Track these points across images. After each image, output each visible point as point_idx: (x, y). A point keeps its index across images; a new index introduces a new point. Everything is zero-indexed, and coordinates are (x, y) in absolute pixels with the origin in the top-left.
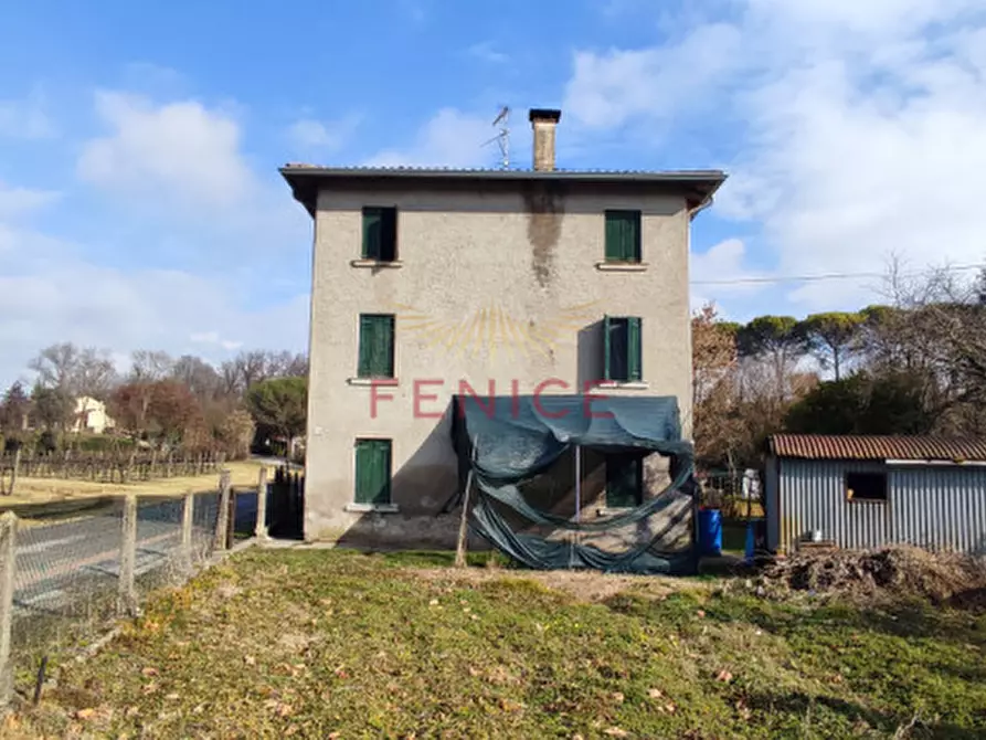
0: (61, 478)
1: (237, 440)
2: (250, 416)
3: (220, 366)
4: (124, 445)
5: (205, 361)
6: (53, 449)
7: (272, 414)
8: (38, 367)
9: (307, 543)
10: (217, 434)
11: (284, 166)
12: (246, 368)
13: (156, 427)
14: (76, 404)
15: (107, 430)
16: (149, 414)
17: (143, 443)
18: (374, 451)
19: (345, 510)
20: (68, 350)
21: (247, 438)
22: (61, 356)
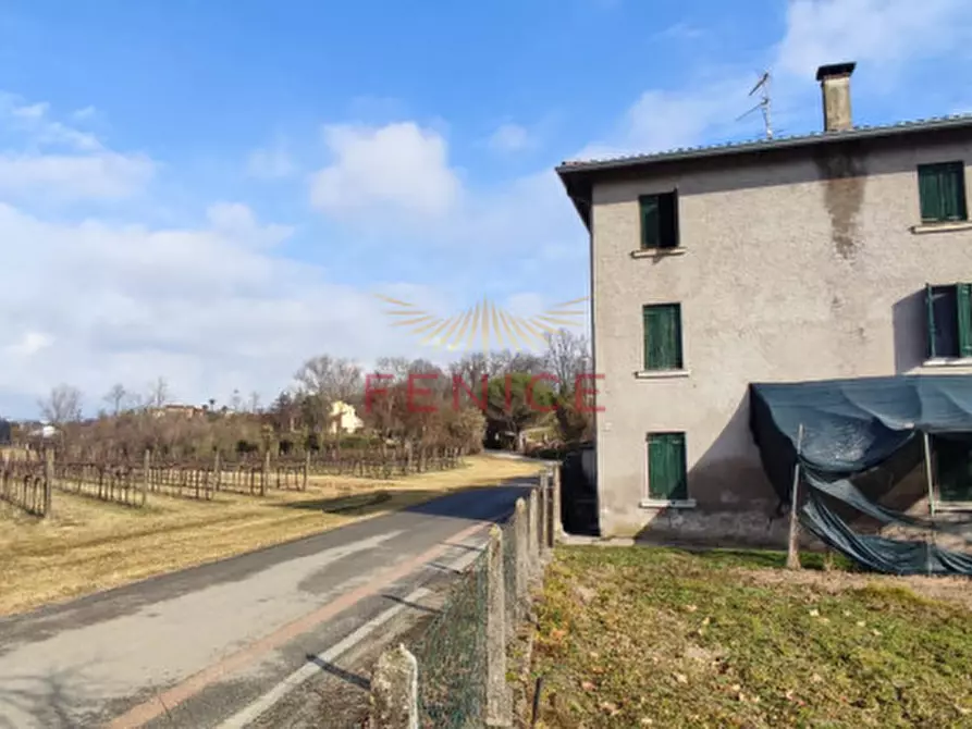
0: (334, 474)
1: (471, 435)
2: (481, 412)
3: (447, 367)
4: (376, 444)
5: (435, 363)
6: (317, 448)
7: (498, 410)
8: (300, 376)
9: (604, 540)
10: (452, 431)
11: (559, 165)
12: (471, 367)
13: (399, 426)
14: (331, 409)
15: (358, 431)
16: (394, 415)
17: (389, 441)
18: (667, 446)
19: (640, 506)
20: (325, 361)
21: (479, 434)
22: (319, 367)
